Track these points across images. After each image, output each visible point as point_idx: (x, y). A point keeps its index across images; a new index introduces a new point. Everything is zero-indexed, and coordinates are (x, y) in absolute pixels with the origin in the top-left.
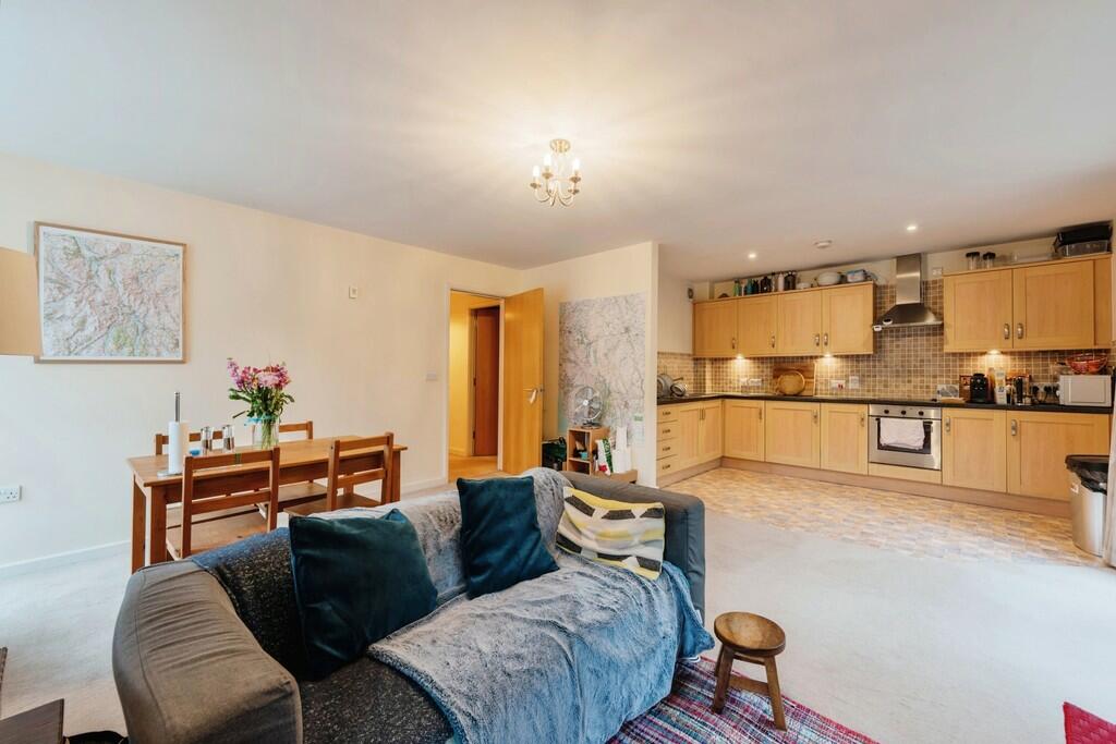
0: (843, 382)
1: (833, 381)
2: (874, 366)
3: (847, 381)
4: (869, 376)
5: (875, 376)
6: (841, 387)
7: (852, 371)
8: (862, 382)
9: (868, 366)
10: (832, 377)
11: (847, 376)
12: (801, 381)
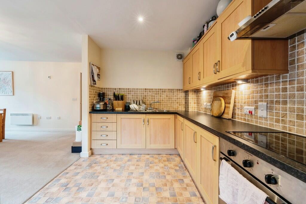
0: (252, 108)
1: (246, 107)
2: (285, 90)
3: (256, 108)
4: (278, 102)
5: (285, 103)
6: (251, 112)
7: (261, 97)
8: (269, 108)
9: (278, 90)
10: (245, 103)
11: (256, 102)
12: (221, 106)
